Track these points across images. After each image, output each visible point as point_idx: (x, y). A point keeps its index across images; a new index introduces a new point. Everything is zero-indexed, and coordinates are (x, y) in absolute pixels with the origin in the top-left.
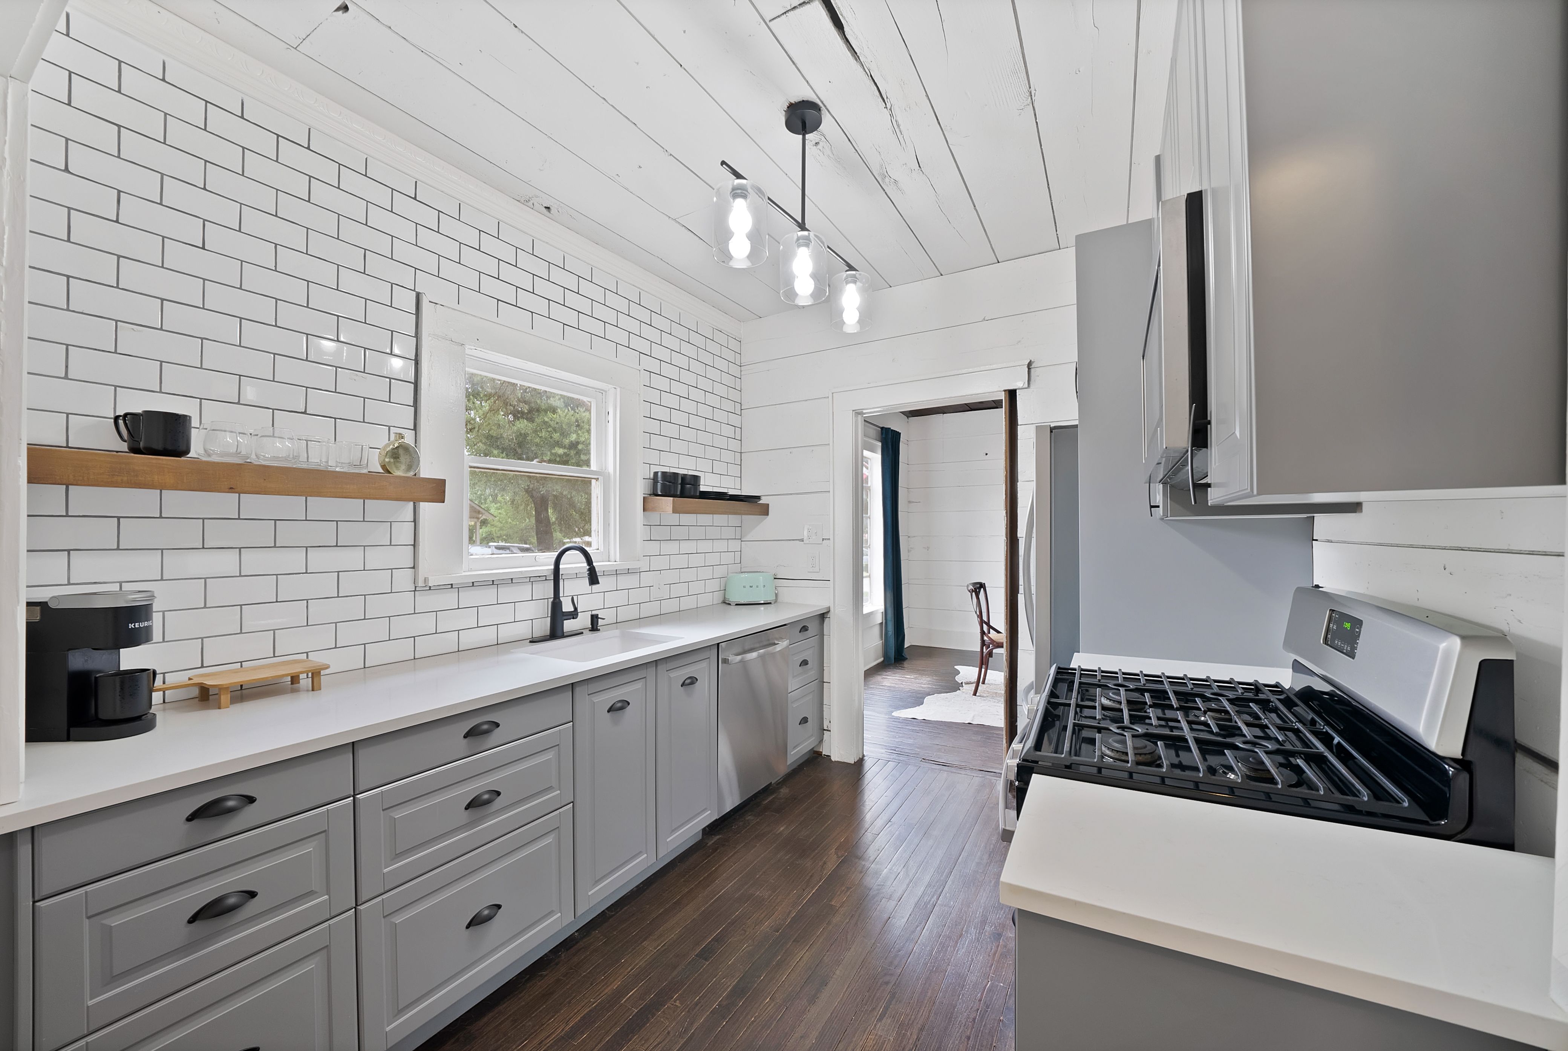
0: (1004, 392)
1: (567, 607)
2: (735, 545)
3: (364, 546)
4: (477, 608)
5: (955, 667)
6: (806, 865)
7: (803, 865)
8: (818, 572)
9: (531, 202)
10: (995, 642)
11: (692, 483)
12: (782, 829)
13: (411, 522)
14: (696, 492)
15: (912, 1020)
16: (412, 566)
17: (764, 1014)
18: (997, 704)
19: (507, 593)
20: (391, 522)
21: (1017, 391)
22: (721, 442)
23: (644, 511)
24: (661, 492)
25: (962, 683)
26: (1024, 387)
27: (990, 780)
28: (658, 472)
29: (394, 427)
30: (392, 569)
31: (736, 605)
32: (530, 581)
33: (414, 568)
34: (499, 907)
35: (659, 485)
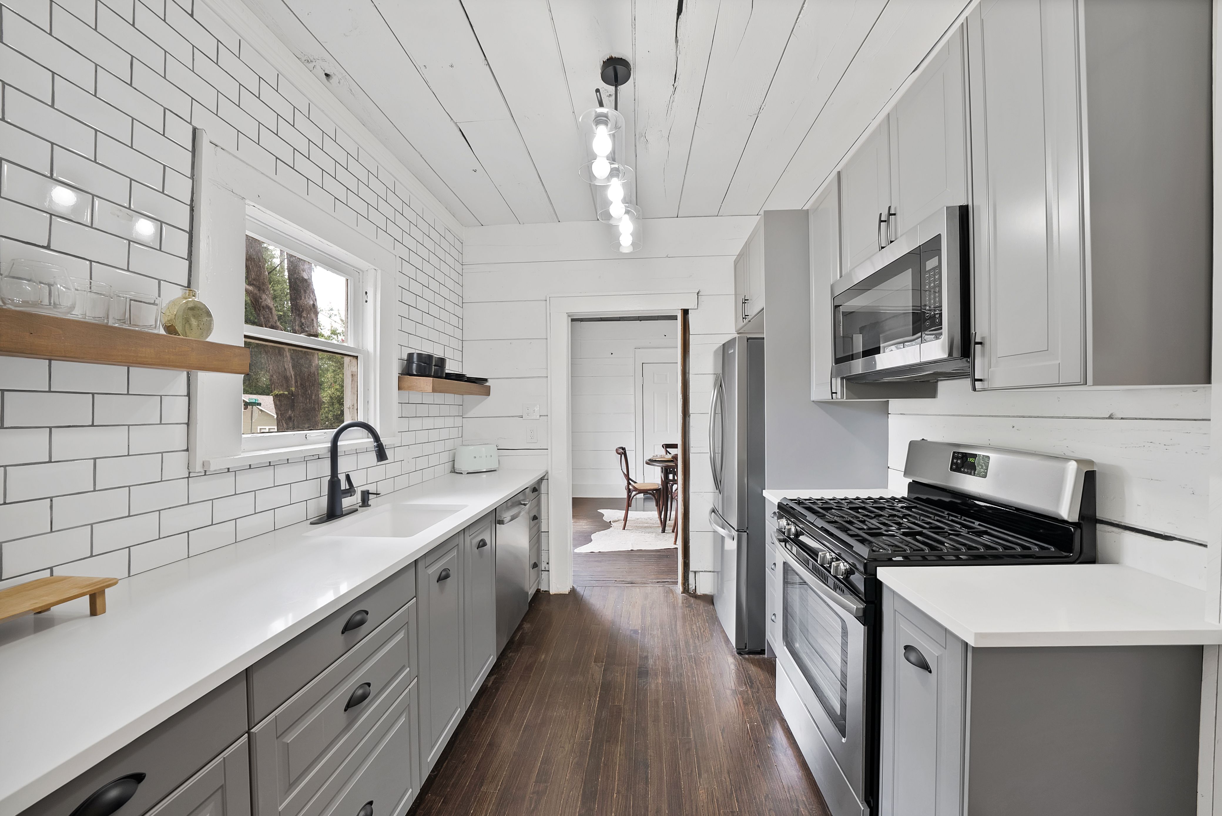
0: (680, 310)
1: (344, 485)
2: (458, 421)
3: (129, 426)
4: (254, 492)
5: (598, 511)
6: (580, 681)
7: (577, 681)
8: (536, 443)
9: (314, 64)
10: (638, 489)
11: (440, 365)
12: (543, 657)
13: (185, 396)
14: (443, 373)
15: (719, 768)
16: (186, 448)
17: (619, 807)
18: (642, 534)
19: (284, 474)
20: (161, 396)
21: (689, 310)
22: (449, 330)
23: (398, 390)
24: (416, 373)
25: (610, 522)
26: (695, 308)
27: (669, 588)
28: (413, 353)
29: (165, 281)
30: (162, 453)
31: (468, 473)
32: (304, 461)
33: (187, 450)
34: (371, 803)
35: (414, 366)
